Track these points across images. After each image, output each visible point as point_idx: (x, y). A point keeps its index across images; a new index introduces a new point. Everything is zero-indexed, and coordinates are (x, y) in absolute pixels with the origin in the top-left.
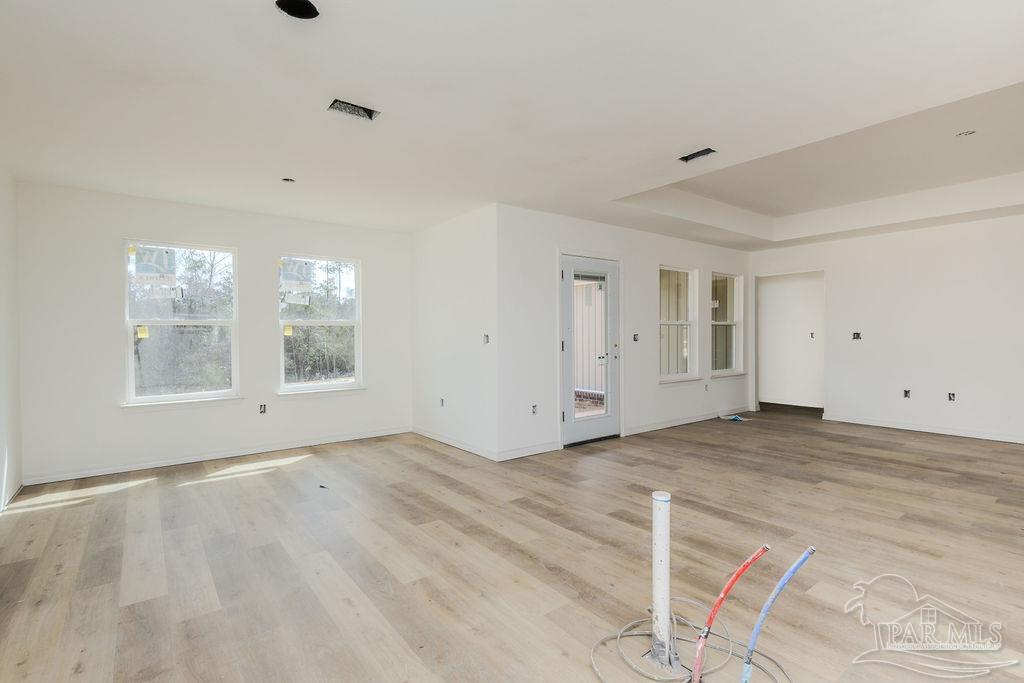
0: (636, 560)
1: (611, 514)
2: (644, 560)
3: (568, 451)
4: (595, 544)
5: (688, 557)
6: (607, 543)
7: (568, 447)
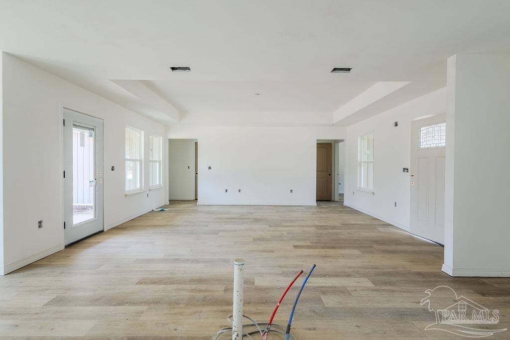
0: (176, 306)
1: (138, 283)
2: (180, 303)
3: (68, 250)
4: (144, 308)
5: (200, 291)
6: (151, 303)
7: (67, 247)
